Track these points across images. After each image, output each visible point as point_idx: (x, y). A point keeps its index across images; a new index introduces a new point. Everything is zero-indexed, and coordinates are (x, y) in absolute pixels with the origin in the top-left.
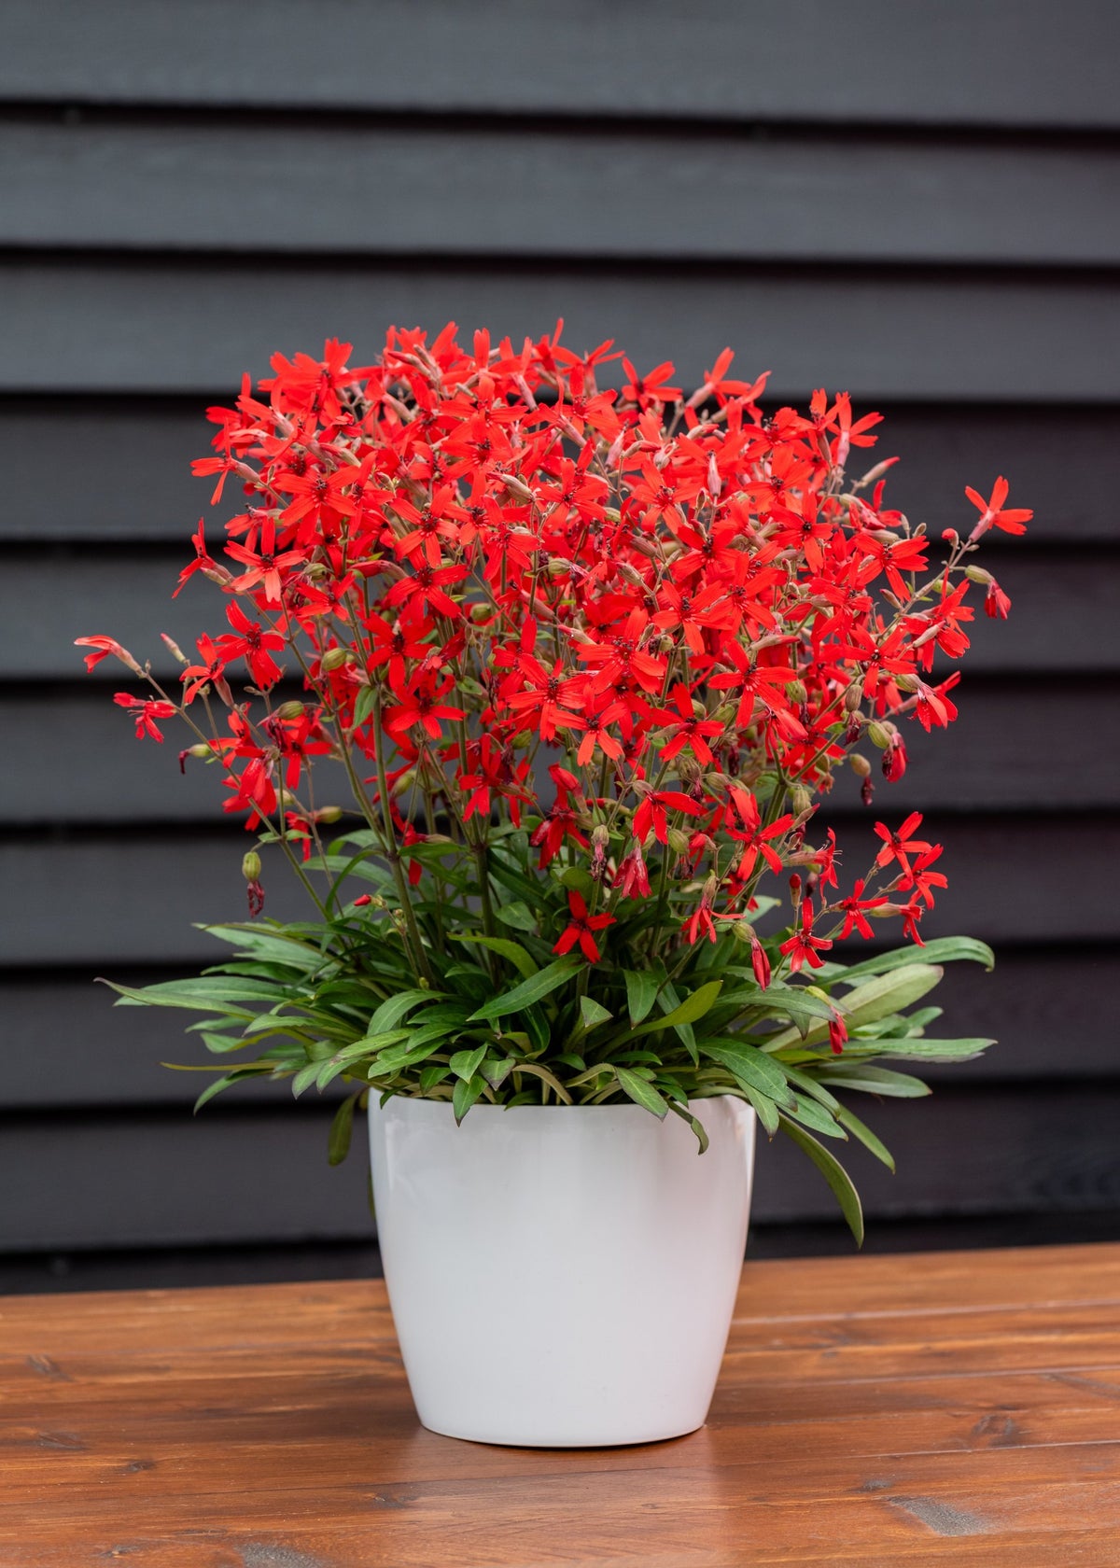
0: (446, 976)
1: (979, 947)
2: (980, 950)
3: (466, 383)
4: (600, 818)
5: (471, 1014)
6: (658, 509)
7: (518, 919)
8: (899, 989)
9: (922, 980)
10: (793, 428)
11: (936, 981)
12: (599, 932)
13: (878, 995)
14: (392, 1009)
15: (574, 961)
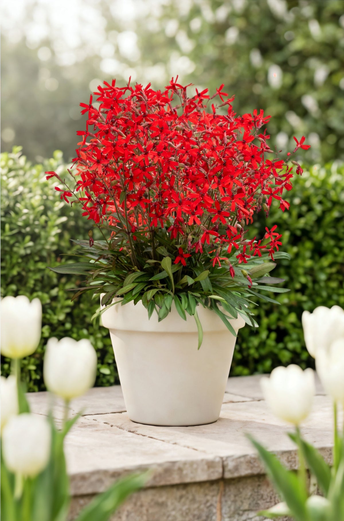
0: (144, 268)
1: (287, 255)
2: (287, 256)
3: (155, 105)
4: (189, 231)
5: (150, 279)
6: (211, 151)
7: (163, 253)
8: (263, 269)
9: (270, 267)
10: (248, 120)
11: (274, 268)
12: (185, 258)
13: (257, 271)
14: (131, 277)
15: (179, 265)
